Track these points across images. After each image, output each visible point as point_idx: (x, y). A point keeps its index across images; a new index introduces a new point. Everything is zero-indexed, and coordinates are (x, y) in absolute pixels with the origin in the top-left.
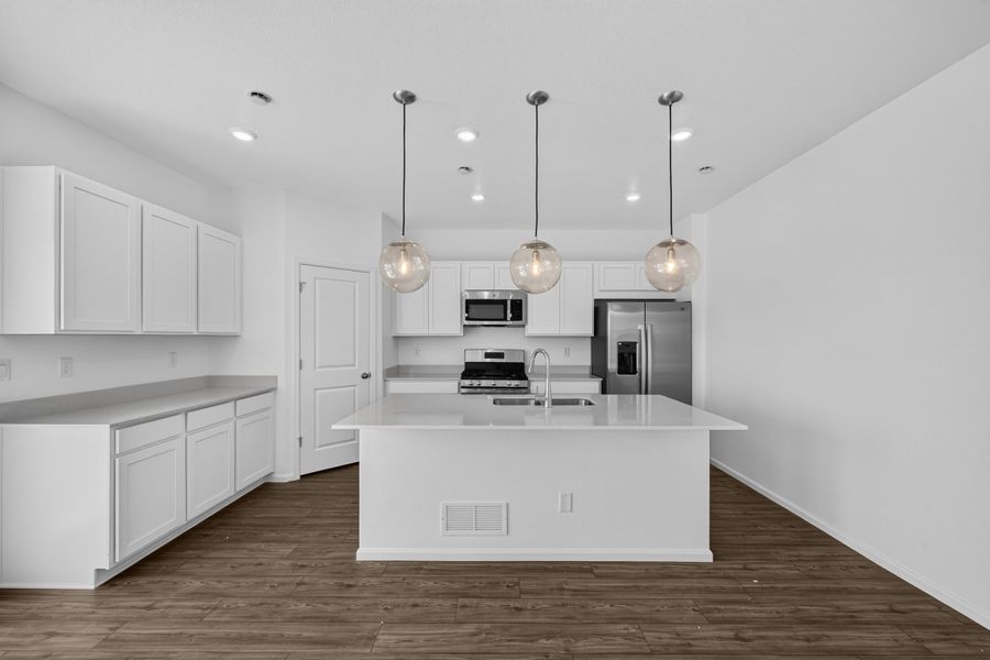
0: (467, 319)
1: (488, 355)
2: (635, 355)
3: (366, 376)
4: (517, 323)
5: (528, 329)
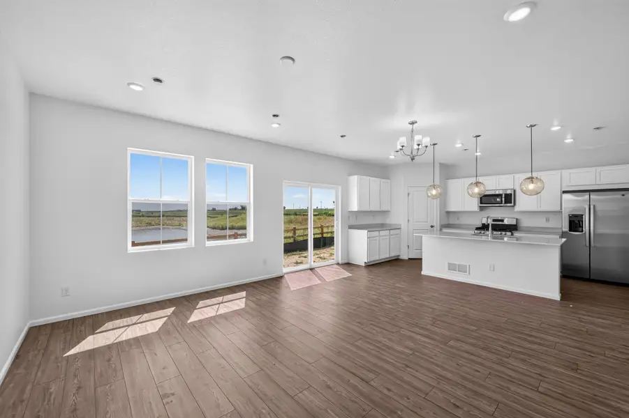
0: (481, 203)
1: (494, 220)
2: (582, 222)
3: (432, 226)
4: (509, 205)
5: (517, 208)
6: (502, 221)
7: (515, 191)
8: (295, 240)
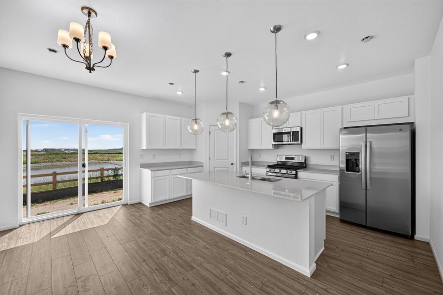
0: (274, 141)
1: (287, 158)
2: (359, 160)
3: (232, 164)
4: (296, 143)
5: (304, 146)
6: (293, 158)
7: (301, 129)
8: (102, 180)
